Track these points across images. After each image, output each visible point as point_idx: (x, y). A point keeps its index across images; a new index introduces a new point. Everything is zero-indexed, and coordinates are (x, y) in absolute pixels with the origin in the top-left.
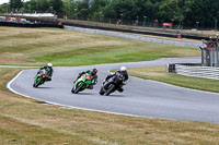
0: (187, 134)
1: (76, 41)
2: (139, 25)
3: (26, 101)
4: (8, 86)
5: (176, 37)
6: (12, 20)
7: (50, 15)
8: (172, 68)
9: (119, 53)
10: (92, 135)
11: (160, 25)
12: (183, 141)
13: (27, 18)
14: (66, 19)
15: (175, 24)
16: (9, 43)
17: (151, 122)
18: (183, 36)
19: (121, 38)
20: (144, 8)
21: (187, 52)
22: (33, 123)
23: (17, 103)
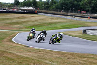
0: (85, 59)
1: (43, 19)
2: (71, 12)
3: (19, 46)
4: (13, 40)
5: (87, 17)
6: (15, 10)
7: (32, 8)
8: (85, 32)
9: (62, 25)
10: (46, 59)
11: (81, 12)
12: (83, 62)
13: (22, 10)
14: (39, 10)
15: (87, 12)
16: (14, 21)
17: (71, 54)
18: (91, 17)
19: (63, 18)
20: (73, 5)
21: (93, 24)
22: (21, 55)
23: (16, 47)
